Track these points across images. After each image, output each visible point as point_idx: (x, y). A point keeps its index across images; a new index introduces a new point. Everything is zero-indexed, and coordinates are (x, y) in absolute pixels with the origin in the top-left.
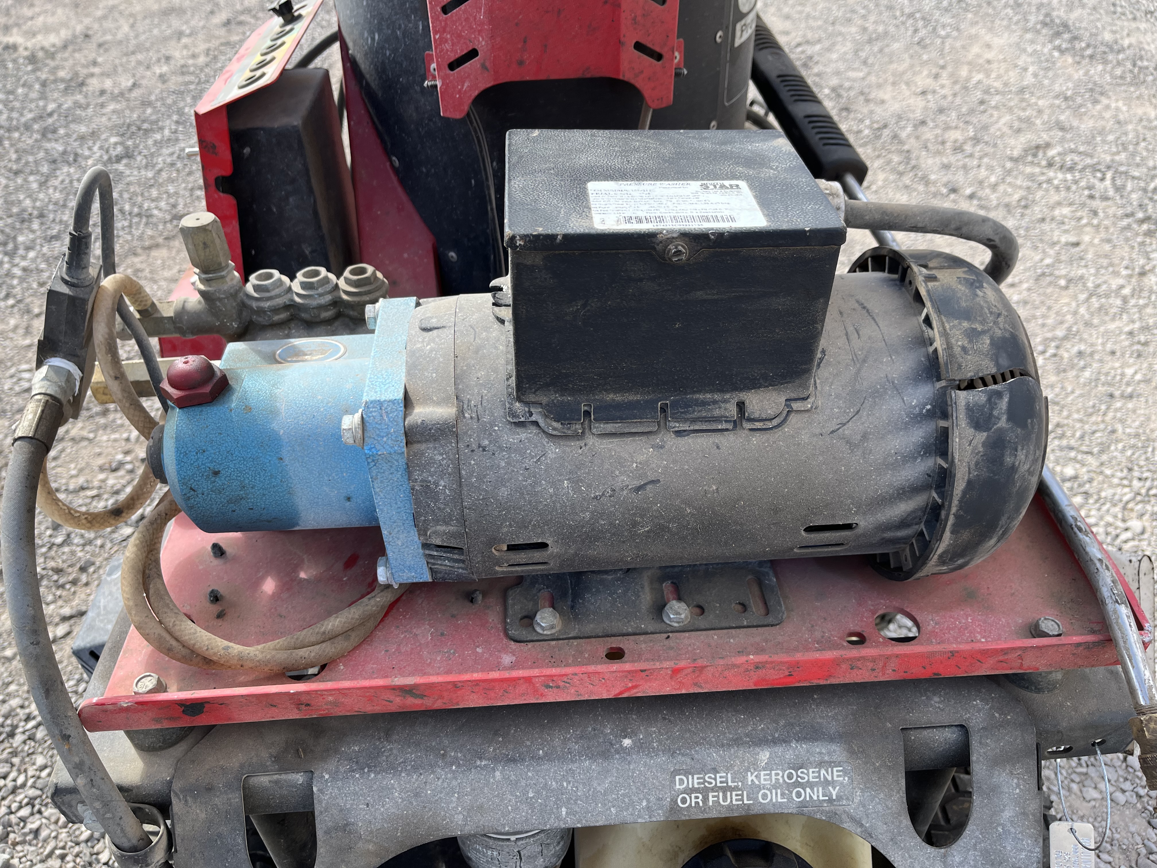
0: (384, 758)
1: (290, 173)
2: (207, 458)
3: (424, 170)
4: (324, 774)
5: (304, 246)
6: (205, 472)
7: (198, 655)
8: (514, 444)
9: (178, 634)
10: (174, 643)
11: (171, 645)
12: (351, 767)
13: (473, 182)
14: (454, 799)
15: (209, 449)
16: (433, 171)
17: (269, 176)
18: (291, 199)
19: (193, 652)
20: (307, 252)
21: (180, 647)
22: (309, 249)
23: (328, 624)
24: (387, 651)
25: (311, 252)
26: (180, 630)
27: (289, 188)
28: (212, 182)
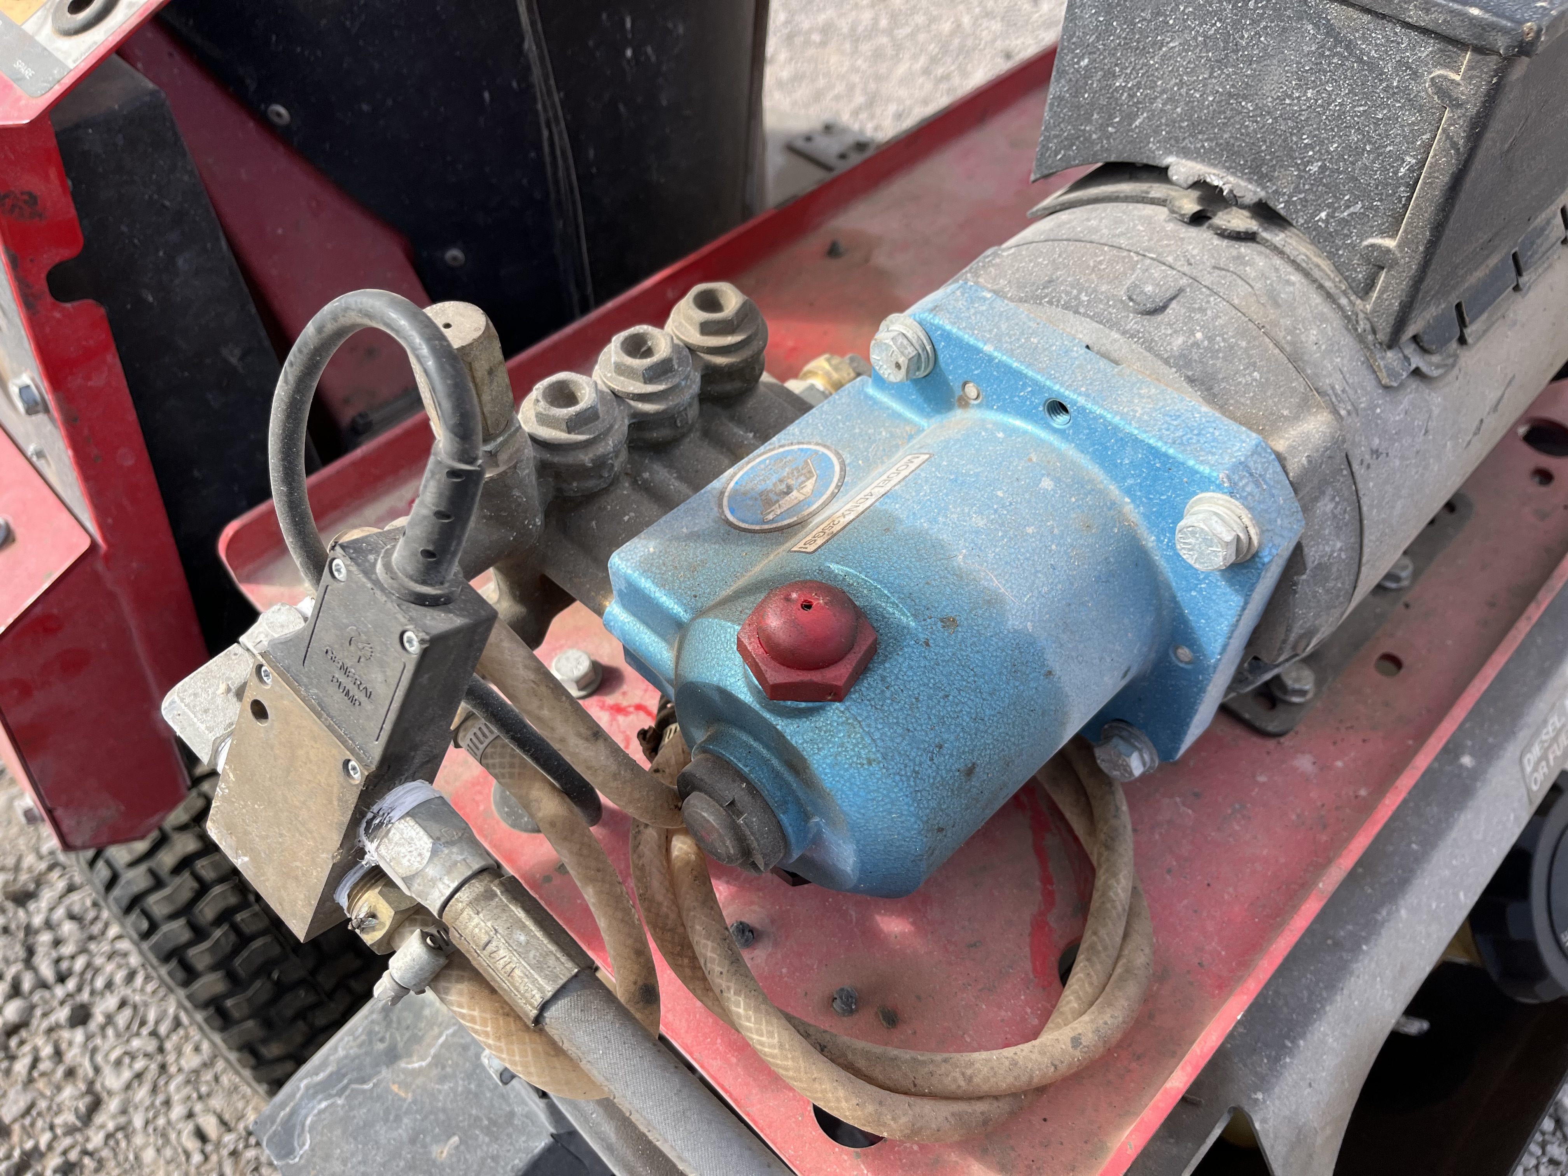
0: (1285, 1010)
1: (167, 203)
2: (952, 755)
3: (365, 107)
4: (1254, 1096)
5: (225, 352)
6: (953, 784)
7: (1025, 1093)
8: (1401, 421)
9: (985, 1088)
10: (980, 1107)
11: (982, 1113)
12: (1268, 1057)
13: (486, 95)
14: (1378, 986)
15: (946, 736)
16: (390, 102)
17: (124, 229)
18: (180, 262)
19: (1015, 1095)
20: (234, 361)
21: (996, 1104)
22: (237, 352)
23: (1117, 894)
24: (1169, 871)
25: (242, 359)
26: (986, 1079)
27: (173, 237)
28: (43, 286)
